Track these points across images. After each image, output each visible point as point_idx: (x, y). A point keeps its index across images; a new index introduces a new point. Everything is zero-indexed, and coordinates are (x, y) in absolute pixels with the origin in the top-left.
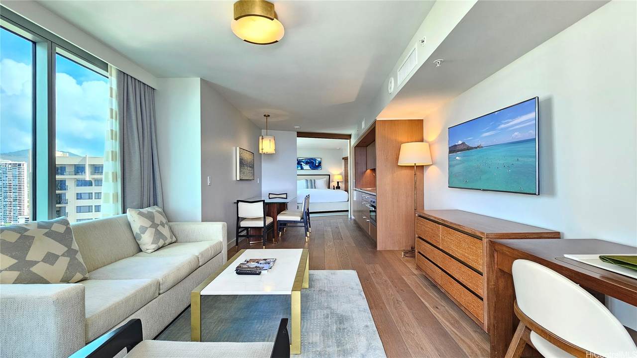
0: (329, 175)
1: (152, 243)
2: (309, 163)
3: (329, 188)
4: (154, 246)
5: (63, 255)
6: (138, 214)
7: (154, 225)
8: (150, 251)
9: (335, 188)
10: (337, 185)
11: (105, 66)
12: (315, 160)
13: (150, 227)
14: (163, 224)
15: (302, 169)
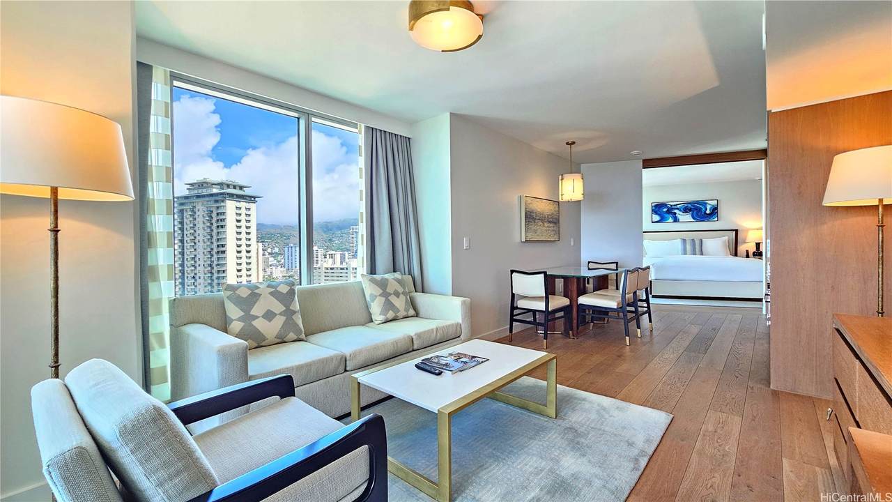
0: (736, 231)
1: (380, 314)
2: (690, 210)
3: (736, 255)
4: (382, 318)
5: (280, 314)
6: (370, 280)
7: (385, 294)
8: (376, 322)
9: (751, 254)
10: (755, 250)
11: (355, 126)
12: (705, 204)
13: (380, 295)
14: (397, 294)
15: (676, 220)
